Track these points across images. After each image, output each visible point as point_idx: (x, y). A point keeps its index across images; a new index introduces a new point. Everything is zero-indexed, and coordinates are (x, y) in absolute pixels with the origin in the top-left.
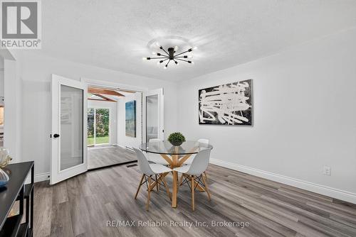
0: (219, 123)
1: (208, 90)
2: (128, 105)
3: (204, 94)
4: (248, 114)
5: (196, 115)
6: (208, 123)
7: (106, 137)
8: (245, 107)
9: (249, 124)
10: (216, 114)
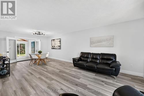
0: (55, 49)
1: (53, 40)
2: (32, 43)
3: (52, 41)
4: (60, 46)
5: (51, 47)
6: (53, 49)
7: (24, 54)
8: (59, 45)
9: (60, 49)
10: (55, 46)
